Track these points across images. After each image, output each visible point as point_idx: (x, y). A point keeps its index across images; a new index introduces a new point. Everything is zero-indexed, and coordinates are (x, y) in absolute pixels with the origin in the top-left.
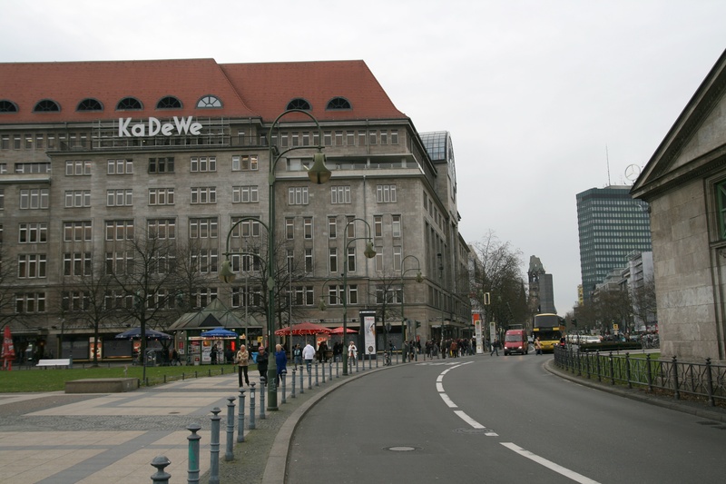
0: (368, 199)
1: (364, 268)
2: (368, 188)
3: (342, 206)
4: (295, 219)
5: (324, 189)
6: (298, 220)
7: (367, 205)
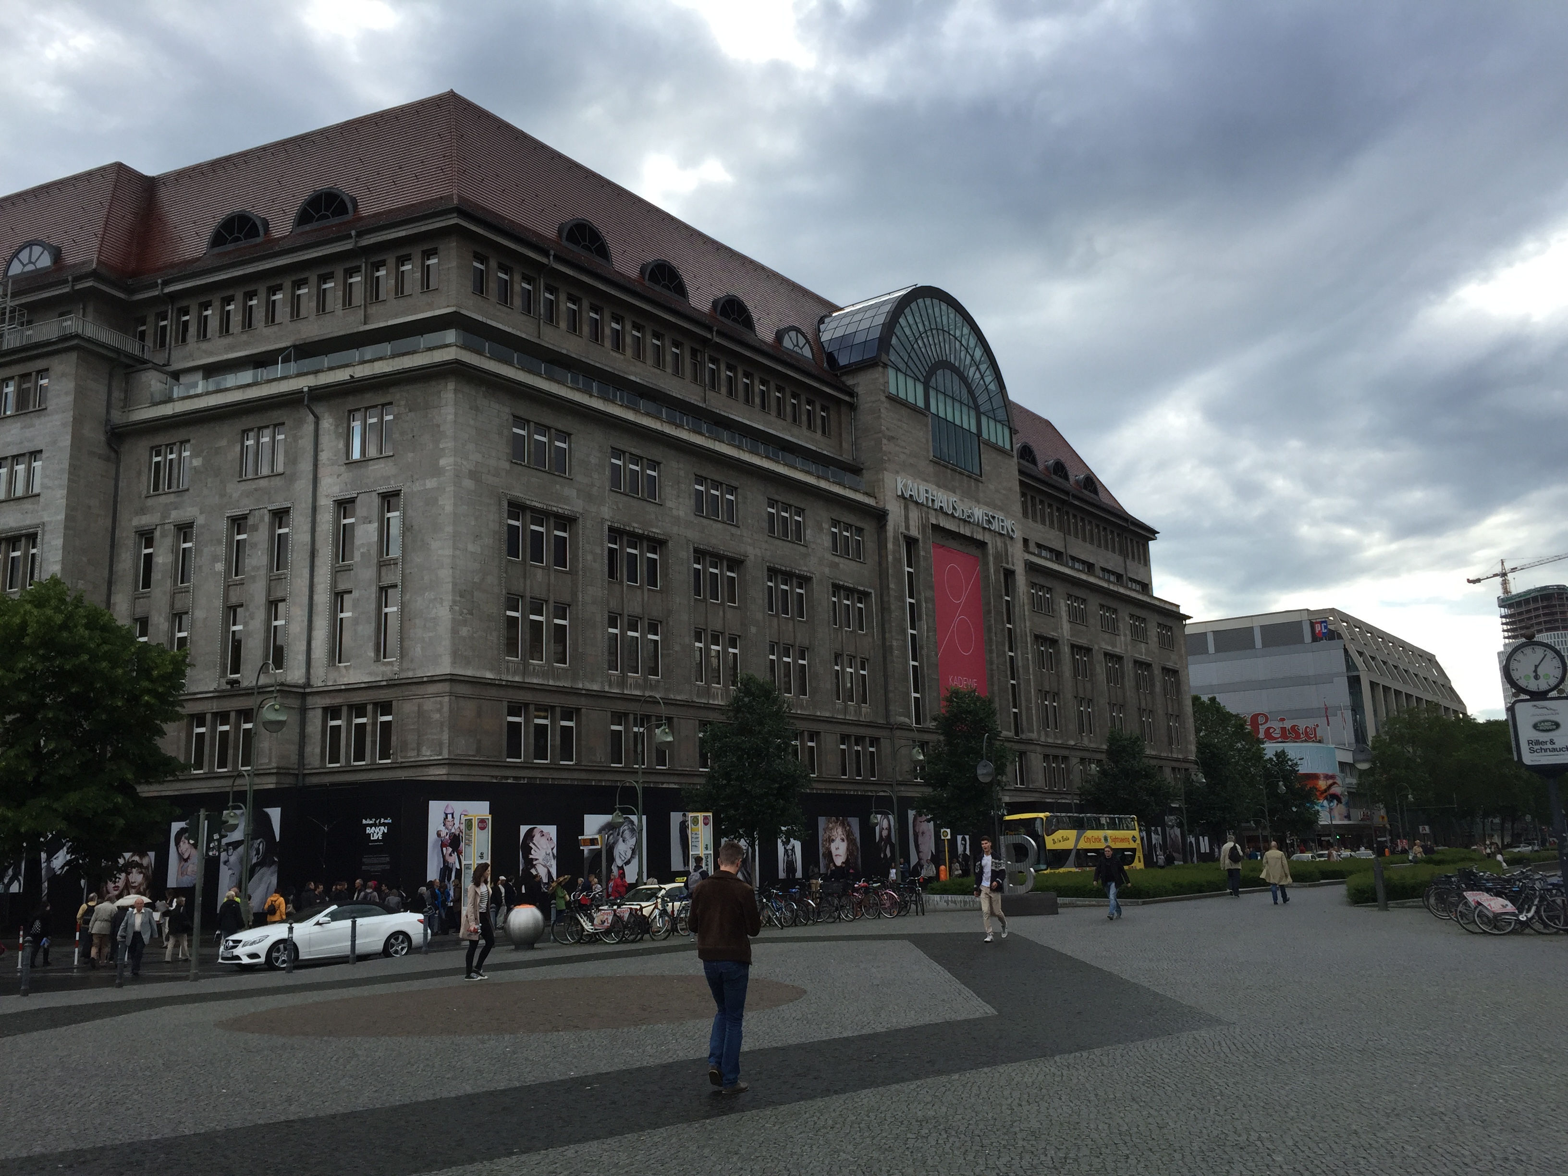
0: (324, 456)
1: (302, 658)
2: (327, 423)
3: (263, 483)
4: (157, 534)
5: (223, 443)
6: (163, 535)
7: (322, 472)
